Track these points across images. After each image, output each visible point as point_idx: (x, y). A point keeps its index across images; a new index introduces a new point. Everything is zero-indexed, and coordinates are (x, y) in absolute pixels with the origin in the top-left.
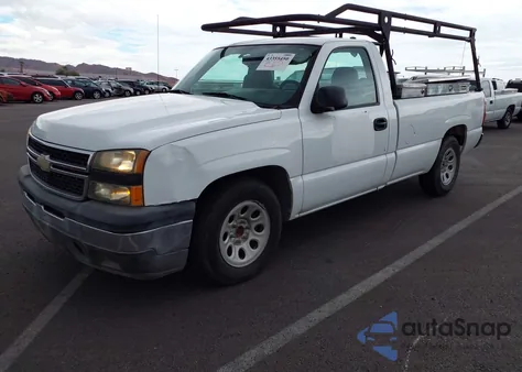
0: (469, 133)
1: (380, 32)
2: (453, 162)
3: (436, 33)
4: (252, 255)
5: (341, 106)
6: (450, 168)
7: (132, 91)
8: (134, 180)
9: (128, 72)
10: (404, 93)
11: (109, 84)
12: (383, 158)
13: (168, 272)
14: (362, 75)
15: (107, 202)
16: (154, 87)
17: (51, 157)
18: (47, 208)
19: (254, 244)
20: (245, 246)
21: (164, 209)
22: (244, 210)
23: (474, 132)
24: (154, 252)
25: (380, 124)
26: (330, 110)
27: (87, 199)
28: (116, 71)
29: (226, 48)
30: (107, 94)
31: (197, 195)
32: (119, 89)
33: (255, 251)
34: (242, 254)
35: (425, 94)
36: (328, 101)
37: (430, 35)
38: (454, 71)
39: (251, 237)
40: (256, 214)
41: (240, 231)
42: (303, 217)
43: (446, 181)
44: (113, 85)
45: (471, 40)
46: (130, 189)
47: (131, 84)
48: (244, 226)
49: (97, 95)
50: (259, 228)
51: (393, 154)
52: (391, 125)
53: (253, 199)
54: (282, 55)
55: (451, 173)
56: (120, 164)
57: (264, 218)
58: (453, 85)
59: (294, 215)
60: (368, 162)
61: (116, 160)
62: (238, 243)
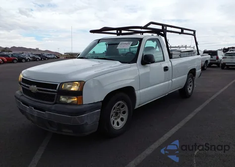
0: (197, 71)
1: (162, 33)
2: (191, 84)
3: (182, 33)
4: (122, 124)
5: (153, 62)
6: (191, 86)
7: (40, 58)
8: (79, 94)
9: (37, 50)
10: (173, 56)
11: (29, 56)
12: (167, 82)
13: (91, 132)
14: (158, 49)
15: (65, 104)
16: (50, 56)
17: (37, 86)
18: (35, 108)
19: (122, 119)
20: (119, 120)
21: (91, 105)
22: (119, 105)
23: (198, 71)
24: (86, 124)
25: (166, 69)
26: (149, 64)
27: (56, 103)
28: (30, 50)
29: (100, 40)
30: (29, 60)
31: (102, 99)
32: (34, 58)
33: (123, 122)
34: (118, 124)
35: (180, 56)
36: (148, 60)
37: (180, 33)
38: (182, 47)
39: (121, 117)
40: (123, 106)
41: (117, 114)
42: (140, 107)
43: (190, 92)
44: (31, 56)
45: (194, 35)
46: (77, 98)
47: (39, 55)
48: (118, 112)
49: (24, 61)
50: (124, 113)
51: (171, 81)
52: (170, 69)
53: (122, 100)
54: (127, 42)
55: (191, 88)
56: (71, 87)
57: (126, 108)
58: (190, 53)
59: (137, 107)
60: (162, 84)
61: (69, 86)
62: (116, 119)
